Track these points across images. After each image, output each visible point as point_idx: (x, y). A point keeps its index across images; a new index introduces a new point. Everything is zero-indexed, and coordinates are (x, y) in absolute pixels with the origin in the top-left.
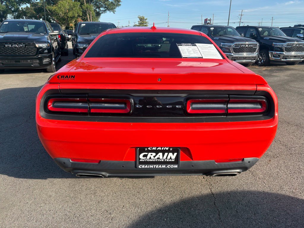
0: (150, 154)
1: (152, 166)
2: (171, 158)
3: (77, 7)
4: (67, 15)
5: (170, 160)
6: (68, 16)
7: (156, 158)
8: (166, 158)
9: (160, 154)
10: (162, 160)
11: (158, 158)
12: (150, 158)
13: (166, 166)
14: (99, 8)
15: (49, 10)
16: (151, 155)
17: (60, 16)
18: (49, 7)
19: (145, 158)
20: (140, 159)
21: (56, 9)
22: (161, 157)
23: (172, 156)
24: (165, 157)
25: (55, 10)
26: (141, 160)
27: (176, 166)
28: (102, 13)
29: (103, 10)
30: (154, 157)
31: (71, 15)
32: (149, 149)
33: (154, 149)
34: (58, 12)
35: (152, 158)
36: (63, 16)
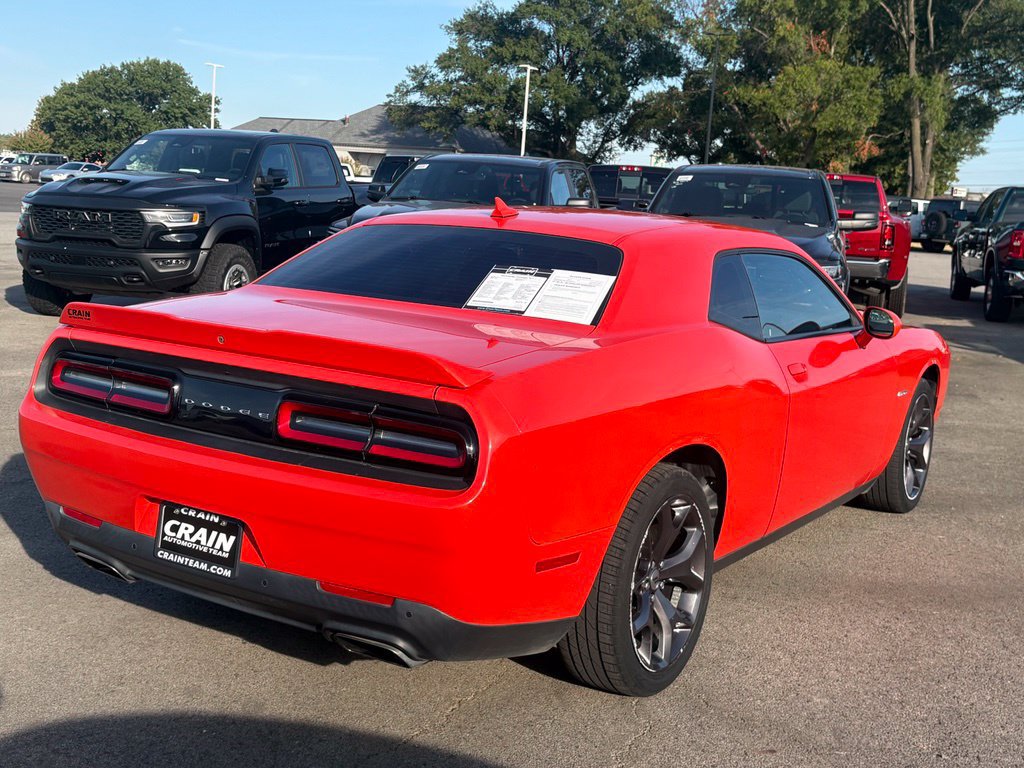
0: (184, 525)
1: (181, 560)
2: (221, 549)
3: (861, 88)
4: (814, 125)
5: (220, 553)
6: (815, 130)
7: (194, 539)
8: (213, 547)
9: (203, 531)
10: (205, 550)
11: (198, 542)
12: (183, 538)
13: (209, 567)
14: (993, 87)
15: (737, 103)
16: (186, 529)
17: (780, 130)
18: (740, 91)
19: (174, 534)
20: (164, 535)
21: (768, 99)
22: (203, 542)
23: (226, 543)
24: (210, 544)
25: (764, 104)
26: (166, 538)
27: (228, 573)
28: (1004, 112)
29: (1011, 98)
30: (191, 535)
31: (831, 125)
32: (182, 511)
33: (192, 513)
34: (778, 111)
35: (187, 538)
36: (796, 129)
